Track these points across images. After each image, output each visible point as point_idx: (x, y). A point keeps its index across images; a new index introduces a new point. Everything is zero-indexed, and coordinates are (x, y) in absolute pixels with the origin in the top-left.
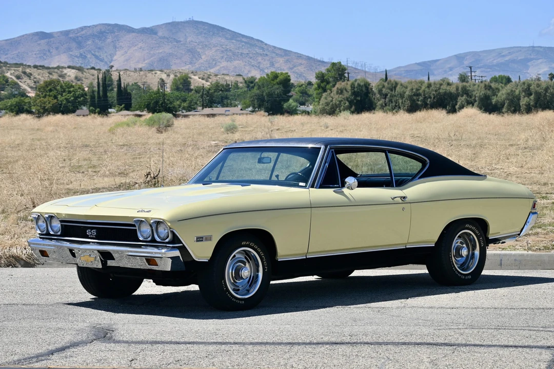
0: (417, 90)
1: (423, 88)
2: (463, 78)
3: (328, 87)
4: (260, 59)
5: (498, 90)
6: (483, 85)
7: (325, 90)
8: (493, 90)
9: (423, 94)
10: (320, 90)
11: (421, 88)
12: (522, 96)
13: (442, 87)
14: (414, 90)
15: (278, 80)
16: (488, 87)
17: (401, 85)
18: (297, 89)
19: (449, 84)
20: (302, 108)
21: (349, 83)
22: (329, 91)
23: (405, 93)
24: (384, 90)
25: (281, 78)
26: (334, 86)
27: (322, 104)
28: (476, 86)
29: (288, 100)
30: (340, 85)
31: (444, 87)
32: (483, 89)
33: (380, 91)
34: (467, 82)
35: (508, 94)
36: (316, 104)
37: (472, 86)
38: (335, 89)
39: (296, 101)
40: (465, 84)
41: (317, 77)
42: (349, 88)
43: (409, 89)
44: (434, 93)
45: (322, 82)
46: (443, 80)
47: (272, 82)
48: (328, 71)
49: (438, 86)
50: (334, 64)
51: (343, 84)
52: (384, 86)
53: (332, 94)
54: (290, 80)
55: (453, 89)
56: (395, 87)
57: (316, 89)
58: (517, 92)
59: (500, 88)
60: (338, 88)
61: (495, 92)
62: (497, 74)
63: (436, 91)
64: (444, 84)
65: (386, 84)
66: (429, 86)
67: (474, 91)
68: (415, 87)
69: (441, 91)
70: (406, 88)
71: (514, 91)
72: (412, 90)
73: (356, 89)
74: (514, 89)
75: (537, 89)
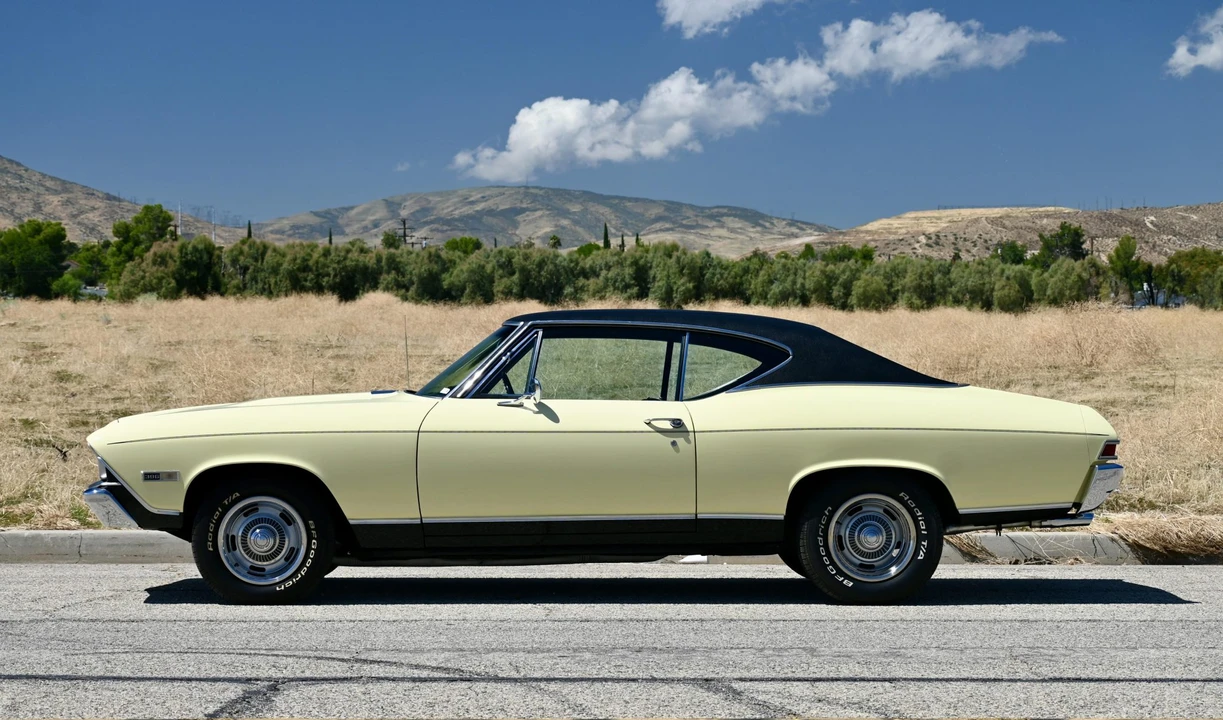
0: (305, 260)
1: (315, 256)
2: (391, 241)
3: (137, 250)
4: (14, 196)
5: (453, 263)
6: (425, 254)
7: (130, 258)
8: (444, 263)
9: (314, 268)
10: (122, 257)
11: (311, 256)
12: (497, 276)
13: (350, 255)
14: (298, 261)
15: (41, 236)
16: (435, 257)
17: (275, 250)
18: (83, 255)
19: (362, 251)
20: (90, 290)
21: (177, 244)
22: (137, 260)
23: (281, 265)
24: (242, 258)
25: (48, 231)
26: (148, 249)
27: (125, 283)
28: (414, 255)
29: (61, 275)
30: (157, 248)
31: (354, 255)
32: (426, 261)
33: (234, 262)
34: (397, 248)
35: (472, 271)
36: (113, 282)
37: (405, 255)
38: (149, 255)
39: (78, 276)
40: (392, 250)
41: (117, 233)
42: (176, 252)
43: (289, 258)
44: (336, 266)
45: (126, 241)
46: (352, 244)
47: (30, 239)
48: (138, 221)
49: (343, 254)
50: (148, 209)
51: (165, 245)
52: (241, 252)
53: (144, 265)
54: (64, 237)
55: (370, 260)
56: (263, 254)
57: (113, 255)
58: (489, 268)
59: (458, 260)
60: (155, 254)
61: (446, 266)
62: (458, 236)
63: (339, 262)
64: (354, 249)
65: (246, 248)
66: (326, 253)
67: (408, 264)
68: (302, 254)
69: (348, 263)
70: (284, 255)
71: (483, 267)
72: (295, 259)
73: (189, 257)
74: (482, 263)
75: (524, 263)
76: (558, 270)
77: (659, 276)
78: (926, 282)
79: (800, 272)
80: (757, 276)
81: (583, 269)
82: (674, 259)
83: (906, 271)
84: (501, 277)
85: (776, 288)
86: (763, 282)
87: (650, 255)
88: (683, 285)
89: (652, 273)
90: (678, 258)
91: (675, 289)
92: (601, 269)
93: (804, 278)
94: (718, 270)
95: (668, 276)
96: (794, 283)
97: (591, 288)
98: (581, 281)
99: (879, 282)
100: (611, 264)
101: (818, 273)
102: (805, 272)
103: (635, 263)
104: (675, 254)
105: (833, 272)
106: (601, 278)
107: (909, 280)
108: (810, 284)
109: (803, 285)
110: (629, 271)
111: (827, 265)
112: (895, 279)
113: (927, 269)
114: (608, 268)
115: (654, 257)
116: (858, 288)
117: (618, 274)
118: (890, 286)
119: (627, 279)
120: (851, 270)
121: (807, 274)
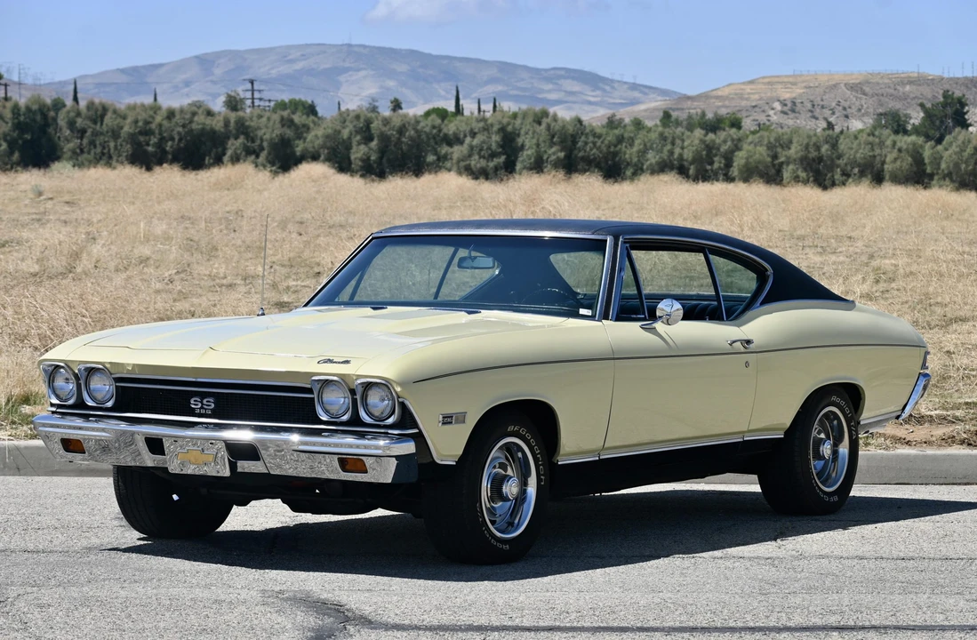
0: (147, 123)
1: (158, 119)
6: (278, 118)
8: (297, 128)
9: (157, 132)
11: (153, 118)
12: (354, 143)
13: (196, 118)
14: (140, 124)
16: (286, 122)
17: (115, 112)
19: (209, 113)
21: (9, 104)
23: (122, 128)
24: (79, 121)
28: (265, 119)
31: (201, 118)
32: (278, 125)
33: (71, 124)
35: (327, 137)
37: (255, 119)
40: (241, 113)
42: (8, 114)
43: (129, 120)
44: (180, 129)
46: (198, 106)
49: (188, 116)
52: (78, 114)
55: (217, 124)
56: (102, 117)
59: (312, 125)
63: (184, 126)
64: (200, 111)
65: (83, 109)
66: (171, 115)
67: (259, 128)
68: (143, 116)
69: (194, 126)
70: (124, 118)
71: (339, 132)
72: (136, 122)
73: (22, 118)
74: (338, 128)
75: (384, 129)
76: (419, 136)
77: (527, 144)
78: (813, 154)
79: (678, 142)
80: (632, 145)
81: (446, 135)
82: (544, 126)
83: (791, 142)
84: (359, 144)
85: (652, 158)
86: (639, 152)
87: (518, 122)
88: (554, 154)
89: (520, 141)
90: (548, 127)
91: (545, 158)
92: (465, 136)
93: (683, 148)
94: (591, 139)
95: (538, 145)
96: (671, 153)
97: (455, 157)
98: (445, 149)
99: (761, 153)
100: (476, 130)
101: (697, 142)
102: (683, 141)
103: (502, 130)
104: (545, 121)
105: (713, 141)
106: (465, 146)
107: (794, 151)
108: (688, 155)
109: (681, 156)
110: (496, 138)
111: (706, 135)
112: (779, 150)
113: (814, 139)
114: (473, 134)
115: (522, 124)
116: (740, 159)
117: (484, 142)
118: (775, 157)
119: (494, 146)
120: (733, 140)
121: (686, 144)
